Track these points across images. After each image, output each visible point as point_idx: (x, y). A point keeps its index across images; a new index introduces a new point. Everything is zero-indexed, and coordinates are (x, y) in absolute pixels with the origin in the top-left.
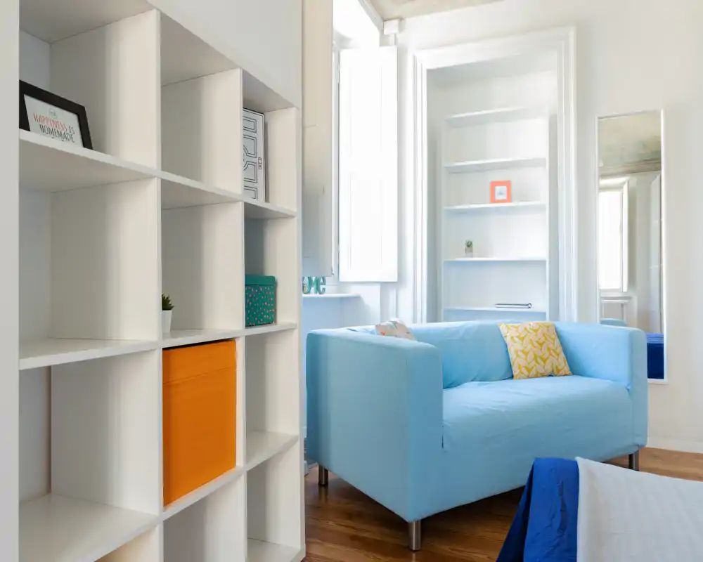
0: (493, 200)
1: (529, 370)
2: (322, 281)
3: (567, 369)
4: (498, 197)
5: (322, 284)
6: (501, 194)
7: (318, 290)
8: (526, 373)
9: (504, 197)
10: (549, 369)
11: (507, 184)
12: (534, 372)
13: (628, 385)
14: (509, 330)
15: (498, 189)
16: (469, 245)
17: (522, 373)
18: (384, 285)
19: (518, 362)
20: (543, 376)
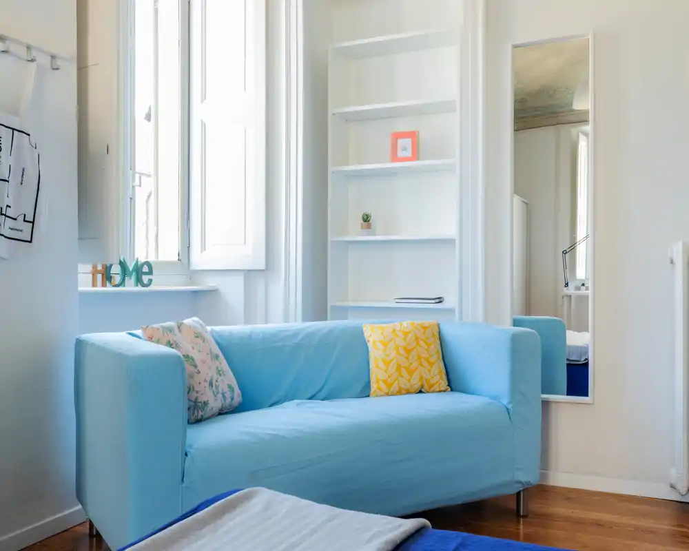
0: (395, 158)
1: (389, 386)
2: (145, 269)
3: (444, 384)
4: (401, 154)
5: (146, 273)
6: (405, 149)
7: (139, 281)
8: (385, 389)
9: (409, 154)
10: (416, 384)
11: (413, 135)
12: (395, 387)
13: (510, 403)
14: (374, 333)
15: (401, 142)
16: (366, 219)
17: (380, 390)
18: (249, 274)
19: (378, 374)
20: (408, 392)
